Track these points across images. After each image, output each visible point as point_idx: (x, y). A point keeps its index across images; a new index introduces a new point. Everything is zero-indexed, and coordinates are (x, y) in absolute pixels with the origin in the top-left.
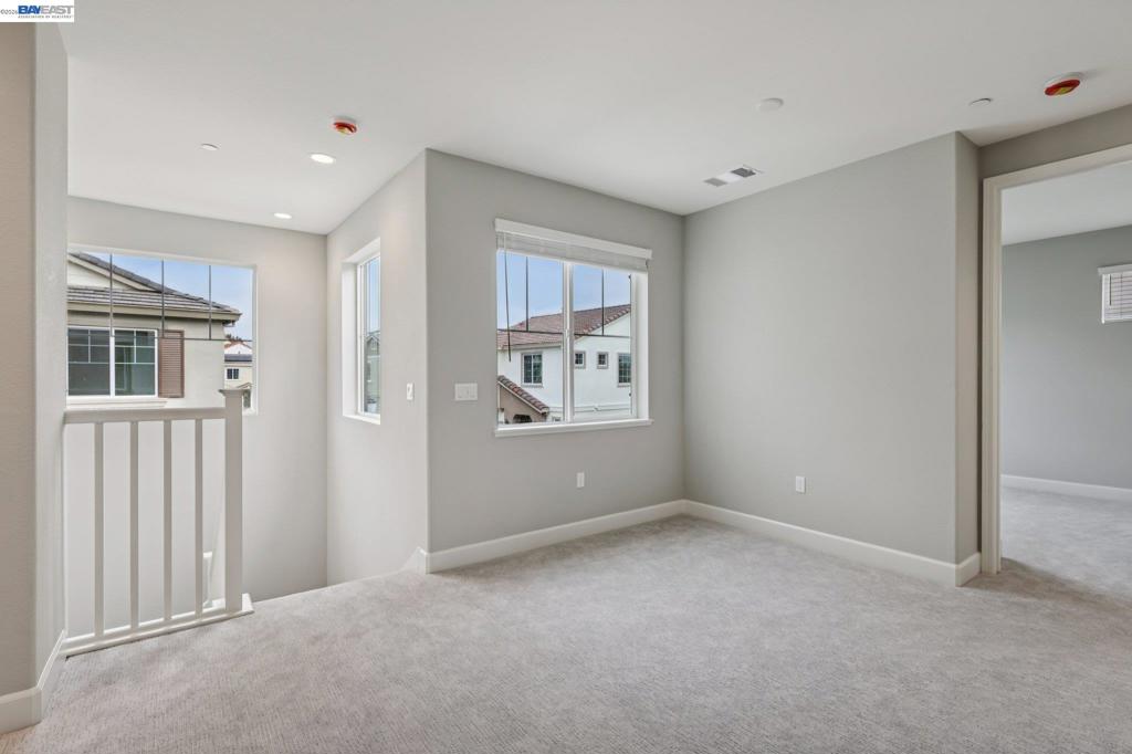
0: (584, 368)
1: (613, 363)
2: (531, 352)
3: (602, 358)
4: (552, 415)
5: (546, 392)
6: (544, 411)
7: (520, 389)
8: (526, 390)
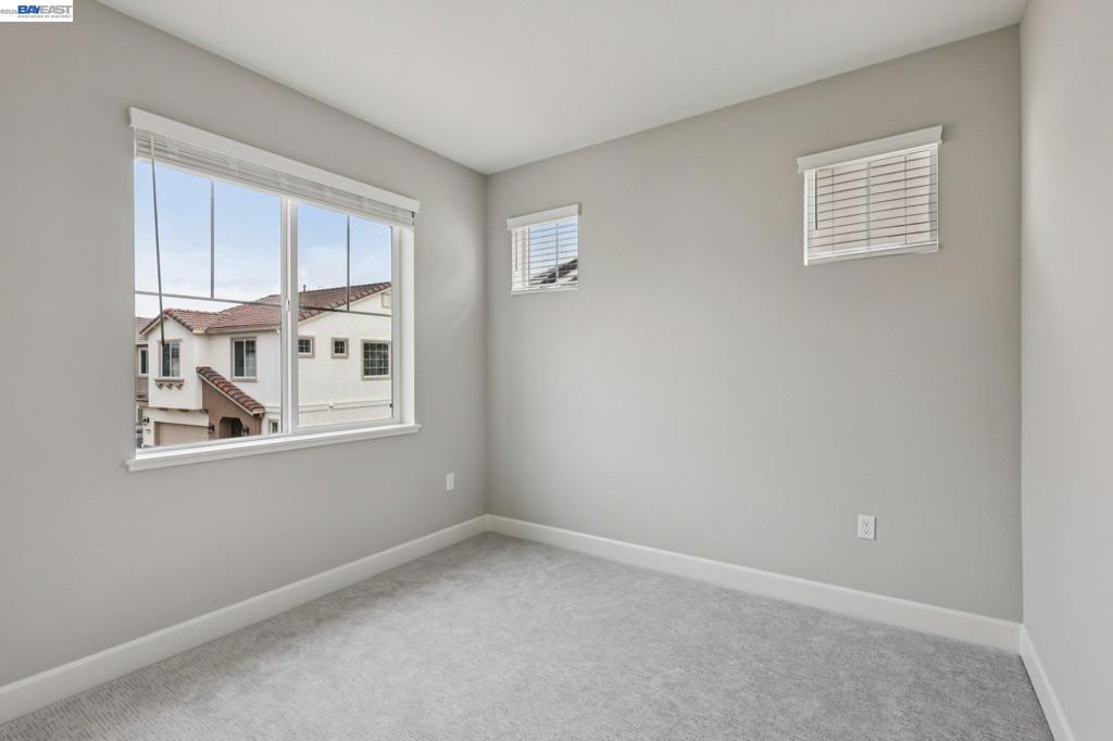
0: (313, 357)
1: (355, 352)
2: (244, 338)
3: (340, 347)
4: (268, 417)
5: (262, 388)
6: (255, 412)
7: (229, 385)
8: (237, 385)
